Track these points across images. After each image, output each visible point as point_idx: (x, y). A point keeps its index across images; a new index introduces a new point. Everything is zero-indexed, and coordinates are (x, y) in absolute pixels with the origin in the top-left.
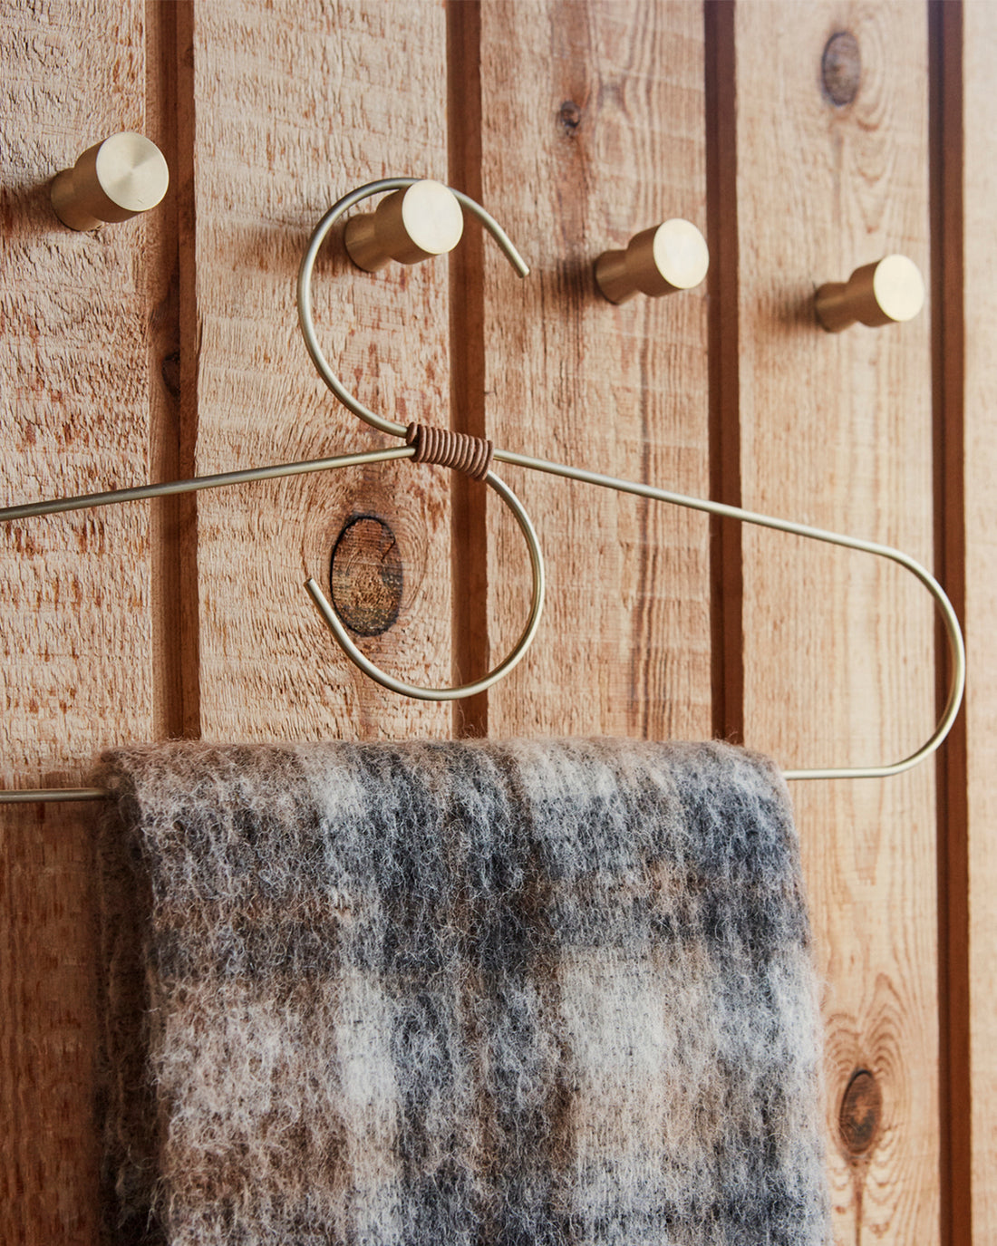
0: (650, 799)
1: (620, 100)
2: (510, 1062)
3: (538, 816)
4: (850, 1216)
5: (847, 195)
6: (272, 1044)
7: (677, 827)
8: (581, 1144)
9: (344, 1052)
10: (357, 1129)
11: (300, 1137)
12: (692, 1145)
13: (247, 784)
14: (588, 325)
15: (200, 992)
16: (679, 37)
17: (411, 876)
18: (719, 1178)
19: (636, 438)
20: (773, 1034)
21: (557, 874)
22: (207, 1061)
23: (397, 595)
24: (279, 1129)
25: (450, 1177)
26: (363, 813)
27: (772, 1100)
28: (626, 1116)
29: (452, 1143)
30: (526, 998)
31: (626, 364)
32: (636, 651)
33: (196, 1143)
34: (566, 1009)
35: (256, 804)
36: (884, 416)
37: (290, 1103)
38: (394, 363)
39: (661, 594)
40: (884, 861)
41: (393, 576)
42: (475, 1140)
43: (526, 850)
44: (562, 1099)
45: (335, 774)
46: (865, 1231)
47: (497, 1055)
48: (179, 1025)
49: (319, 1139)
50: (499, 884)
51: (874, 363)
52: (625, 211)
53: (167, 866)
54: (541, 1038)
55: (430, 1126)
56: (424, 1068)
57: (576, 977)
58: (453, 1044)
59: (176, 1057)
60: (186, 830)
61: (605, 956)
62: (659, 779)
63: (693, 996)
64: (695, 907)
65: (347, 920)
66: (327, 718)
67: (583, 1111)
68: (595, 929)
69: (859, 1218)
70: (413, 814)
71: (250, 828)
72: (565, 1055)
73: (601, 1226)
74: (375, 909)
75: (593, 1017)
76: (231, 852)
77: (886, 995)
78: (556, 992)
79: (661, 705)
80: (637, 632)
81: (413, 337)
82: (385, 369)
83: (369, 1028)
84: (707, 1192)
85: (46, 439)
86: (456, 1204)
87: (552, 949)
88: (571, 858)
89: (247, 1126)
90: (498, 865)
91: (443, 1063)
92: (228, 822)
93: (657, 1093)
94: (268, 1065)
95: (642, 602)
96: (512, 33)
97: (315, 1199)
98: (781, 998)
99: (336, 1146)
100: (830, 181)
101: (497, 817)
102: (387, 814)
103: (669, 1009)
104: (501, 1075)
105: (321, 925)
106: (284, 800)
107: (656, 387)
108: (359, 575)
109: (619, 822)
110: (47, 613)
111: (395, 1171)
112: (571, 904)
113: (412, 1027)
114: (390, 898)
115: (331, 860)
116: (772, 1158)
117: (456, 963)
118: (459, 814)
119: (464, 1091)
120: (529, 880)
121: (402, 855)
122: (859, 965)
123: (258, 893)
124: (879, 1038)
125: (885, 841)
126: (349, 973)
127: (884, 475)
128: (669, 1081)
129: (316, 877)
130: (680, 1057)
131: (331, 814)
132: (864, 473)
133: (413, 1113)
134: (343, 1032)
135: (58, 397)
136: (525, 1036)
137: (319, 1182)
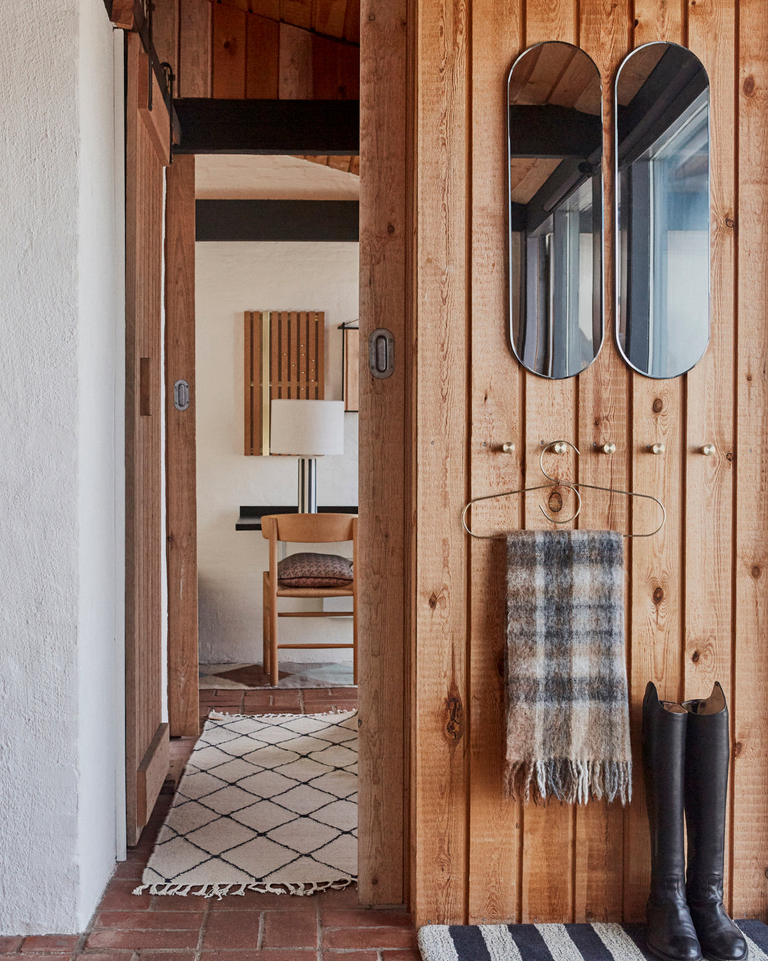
0: (593, 540)
1: (607, 419)
2: (563, 580)
3: (572, 543)
4: (656, 614)
5: (659, 428)
6: (524, 576)
7: (597, 545)
8: (574, 594)
9: (536, 577)
10: (537, 589)
11: (528, 589)
12: (595, 596)
13: (525, 537)
14: (600, 458)
15: (513, 567)
16: (620, 406)
17: (549, 551)
18: (599, 601)
19: (610, 476)
20: (611, 579)
21: (574, 552)
22: (514, 577)
23: (561, 505)
24: (524, 588)
25: (552, 597)
26: (543, 541)
27: (611, 590)
28: (582, 590)
29: (553, 592)
30: (567, 571)
31: (608, 464)
32: (609, 513)
33: (511, 589)
34: (573, 573)
35: (525, 540)
36: (667, 468)
37: (527, 584)
38: (561, 468)
39: (614, 503)
40: (665, 550)
41: (561, 502)
42: (556, 592)
43: (569, 548)
44: (571, 586)
45: (539, 535)
46: (659, 617)
47: (561, 579)
48: (510, 572)
49: (531, 590)
50: (564, 553)
51: (665, 459)
52: (608, 438)
53: (510, 549)
54: (568, 577)
55: (549, 589)
56: (549, 580)
57: (575, 568)
58: (554, 578)
59: (509, 576)
60: (514, 544)
61: (581, 566)
62: (596, 537)
63: (596, 573)
64: (599, 558)
65: (538, 558)
66: (548, 525)
67: (574, 589)
68: (580, 561)
69: (658, 614)
70: (551, 542)
71: (523, 544)
72: (572, 580)
73: (577, 607)
74: (543, 556)
75: (577, 575)
76: (520, 547)
77: (665, 575)
78: (572, 571)
79: (614, 522)
80: (609, 510)
81: (565, 463)
82: (560, 469)
83: (541, 574)
84: (597, 603)
85: (501, 484)
86: (553, 601)
87: (572, 564)
88: (577, 549)
89: (519, 587)
90: (564, 550)
91: (552, 580)
92: (520, 543)
93: (588, 587)
94: (523, 579)
95: (610, 505)
96: (586, 411)
97: (530, 598)
98: (613, 573)
99: (534, 591)
100: (654, 427)
101: (565, 543)
102: (546, 541)
103: (591, 574)
104: (561, 583)
105: (535, 558)
106: (530, 539)
107: (614, 467)
108: (555, 503)
109: (586, 544)
110: (501, 510)
111: (544, 596)
112: (575, 557)
113: (548, 574)
114: (545, 555)
115: (536, 548)
116: (610, 599)
117: (556, 565)
118: (559, 542)
119: (555, 584)
120: (569, 553)
121: (548, 548)
122: (658, 569)
123: (523, 554)
124: (663, 582)
125: (665, 546)
126: (538, 566)
127: (666, 479)
128: (590, 586)
129: (534, 551)
130: (593, 581)
131: (537, 541)
132: (662, 479)
133: (546, 587)
134: (536, 575)
135: (503, 478)
136: (566, 577)
137: (531, 596)
